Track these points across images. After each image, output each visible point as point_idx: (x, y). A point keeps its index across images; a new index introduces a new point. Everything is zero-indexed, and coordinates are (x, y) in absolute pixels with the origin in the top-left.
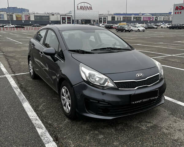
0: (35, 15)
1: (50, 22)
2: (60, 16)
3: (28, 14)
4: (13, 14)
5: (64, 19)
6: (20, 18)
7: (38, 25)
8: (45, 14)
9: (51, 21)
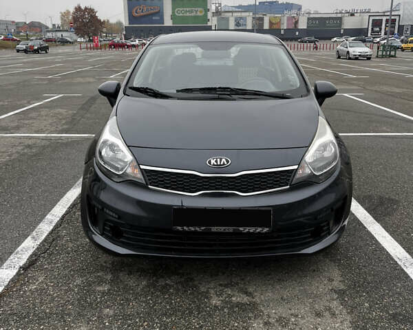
0: (312, 16)
1: (342, 32)
2: (368, 17)
3: (295, 15)
4: (265, 15)
5: (377, 23)
6: (277, 23)
7: (313, 39)
8: (337, 13)
9: (345, 30)
